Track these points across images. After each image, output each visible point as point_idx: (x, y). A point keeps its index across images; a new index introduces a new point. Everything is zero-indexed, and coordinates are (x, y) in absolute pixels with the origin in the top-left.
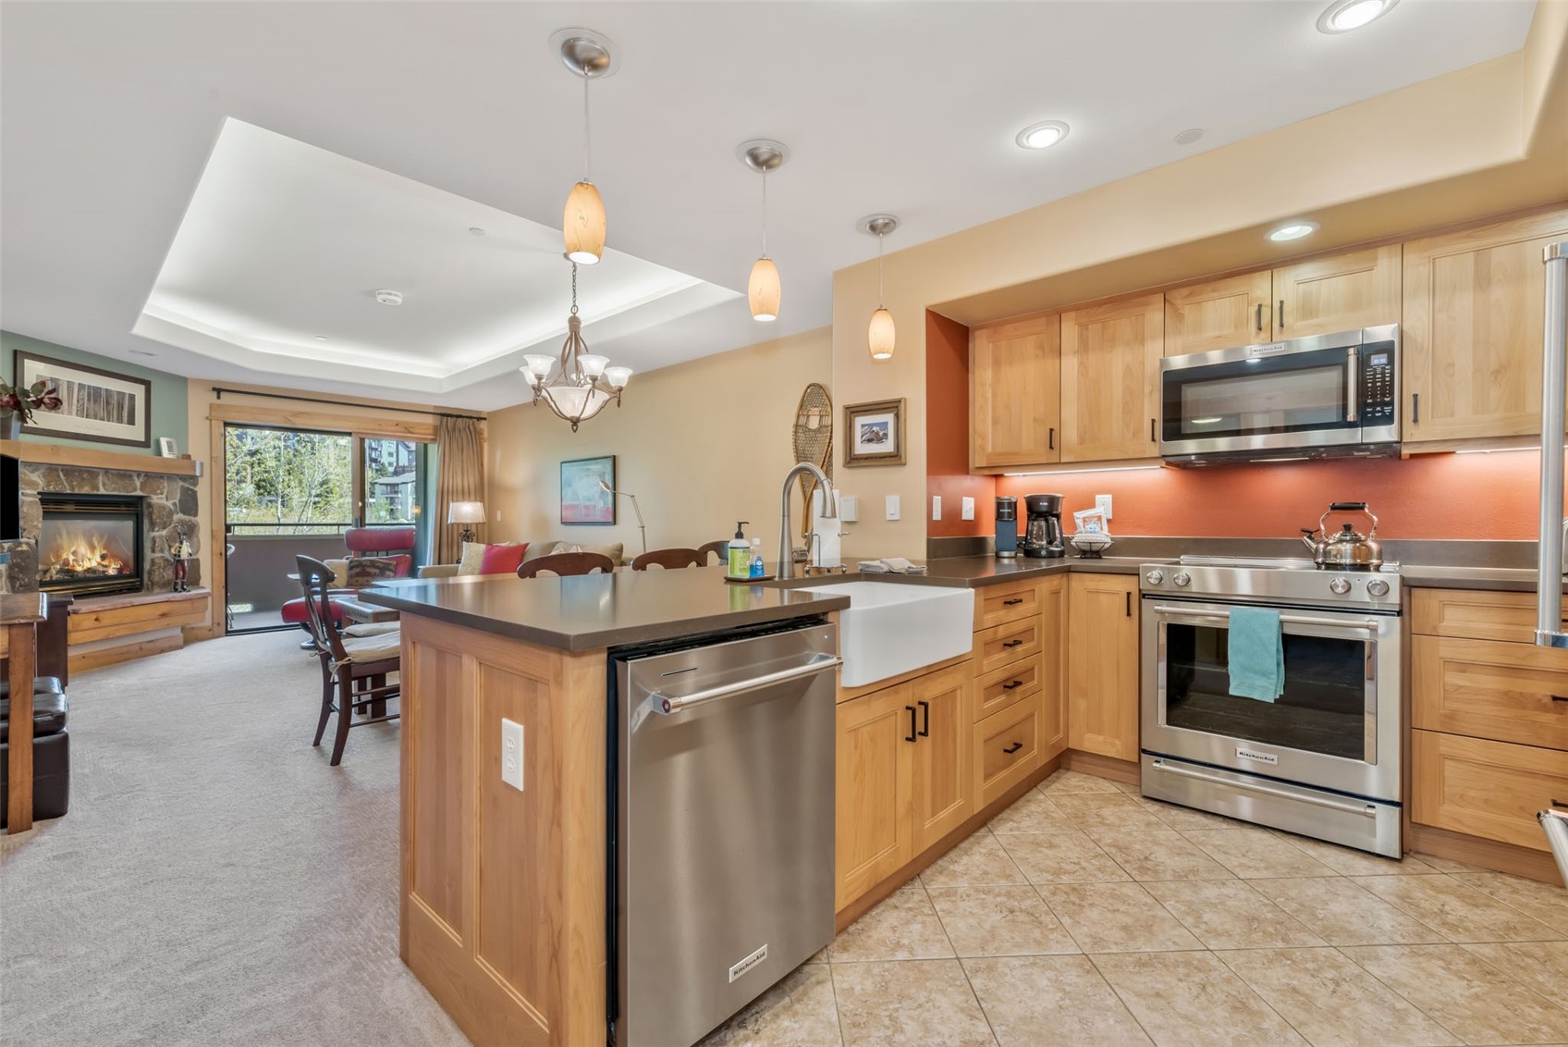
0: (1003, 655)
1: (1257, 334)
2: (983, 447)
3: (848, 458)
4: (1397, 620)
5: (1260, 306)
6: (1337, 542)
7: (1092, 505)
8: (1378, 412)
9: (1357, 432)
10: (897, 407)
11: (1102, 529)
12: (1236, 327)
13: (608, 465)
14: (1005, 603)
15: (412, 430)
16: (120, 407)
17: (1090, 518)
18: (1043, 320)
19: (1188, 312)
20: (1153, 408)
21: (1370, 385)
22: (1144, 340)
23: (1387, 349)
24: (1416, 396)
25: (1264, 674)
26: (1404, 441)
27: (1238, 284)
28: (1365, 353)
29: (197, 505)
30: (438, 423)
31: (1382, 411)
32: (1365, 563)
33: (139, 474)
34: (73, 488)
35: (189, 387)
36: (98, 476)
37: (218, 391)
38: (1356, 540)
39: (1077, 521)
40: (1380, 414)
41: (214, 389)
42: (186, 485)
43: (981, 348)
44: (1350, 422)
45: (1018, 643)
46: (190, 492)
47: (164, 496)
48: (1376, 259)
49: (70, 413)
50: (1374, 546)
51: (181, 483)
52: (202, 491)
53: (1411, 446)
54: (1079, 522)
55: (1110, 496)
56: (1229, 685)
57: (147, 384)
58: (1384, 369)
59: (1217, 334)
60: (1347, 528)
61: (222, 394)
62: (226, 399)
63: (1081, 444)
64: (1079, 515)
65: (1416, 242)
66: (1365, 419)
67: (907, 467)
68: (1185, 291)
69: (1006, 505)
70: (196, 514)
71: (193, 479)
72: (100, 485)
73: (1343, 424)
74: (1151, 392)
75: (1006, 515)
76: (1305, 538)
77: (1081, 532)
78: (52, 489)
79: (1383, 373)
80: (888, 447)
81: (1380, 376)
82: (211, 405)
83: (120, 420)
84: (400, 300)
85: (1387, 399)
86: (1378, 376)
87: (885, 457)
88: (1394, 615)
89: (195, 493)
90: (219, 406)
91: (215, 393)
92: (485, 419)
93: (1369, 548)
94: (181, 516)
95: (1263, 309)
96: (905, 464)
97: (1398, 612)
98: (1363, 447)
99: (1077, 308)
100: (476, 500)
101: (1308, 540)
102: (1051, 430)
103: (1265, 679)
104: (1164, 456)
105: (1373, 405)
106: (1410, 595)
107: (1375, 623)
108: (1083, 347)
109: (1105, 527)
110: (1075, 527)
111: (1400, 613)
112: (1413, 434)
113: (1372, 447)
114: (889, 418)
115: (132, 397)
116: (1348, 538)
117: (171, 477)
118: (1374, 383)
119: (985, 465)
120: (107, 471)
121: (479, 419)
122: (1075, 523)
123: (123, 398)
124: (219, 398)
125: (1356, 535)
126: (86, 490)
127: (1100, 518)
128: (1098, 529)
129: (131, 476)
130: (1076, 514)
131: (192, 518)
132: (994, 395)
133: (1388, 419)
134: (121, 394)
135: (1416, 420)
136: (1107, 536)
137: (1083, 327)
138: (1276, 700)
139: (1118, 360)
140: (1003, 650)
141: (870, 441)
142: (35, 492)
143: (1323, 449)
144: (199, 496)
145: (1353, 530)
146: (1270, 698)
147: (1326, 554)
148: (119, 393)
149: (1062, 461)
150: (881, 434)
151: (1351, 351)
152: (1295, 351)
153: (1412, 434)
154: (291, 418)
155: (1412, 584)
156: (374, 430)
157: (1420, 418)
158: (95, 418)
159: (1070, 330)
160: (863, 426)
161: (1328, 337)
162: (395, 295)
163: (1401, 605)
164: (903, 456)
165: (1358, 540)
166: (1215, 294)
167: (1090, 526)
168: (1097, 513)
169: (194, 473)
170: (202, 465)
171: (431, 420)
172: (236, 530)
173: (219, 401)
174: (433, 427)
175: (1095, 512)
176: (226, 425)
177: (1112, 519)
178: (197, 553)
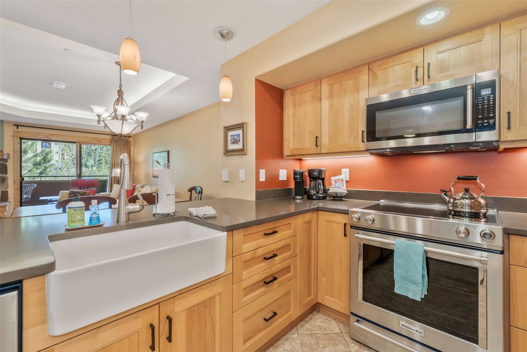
0: (262, 264)
1: (416, 83)
2: (288, 146)
3: (226, 152)
4: (500, 256)
5: (417, 67)
6: (461, 199)
7: (340, 174)
8: (486, 123)
9: (473, 134)
10: (243, 127)
11: (343, 186)
12: (404, 80)
13: (166, 154)
14: (265, 234)
15: (101, 141)
17: (338, 180)
18: (314, 84)
19: (380, 73)
20: (362, 126)
21: (480, 107)
22: (359, 90)
23: (491, 85)
24: (509, 113)
25: (414, 283)
26: (501, 140)
27: (406, 57)
28: (477, 88)
29: (7, 170)
30: (111, 138)
31: (489, 123)
32: (477, 212)
35: (5, 125)
37: (17, 126)
38: (472, 198)
39: (332, 181)
40: (487, 124)
41: (15, 125)
42: (2, 162)
43: (288, 99)
44: (468, 129)
45: (275, 255)
46: (3, 165)
48: (484, 34)
50: (482, 201)
52: (10, 165)
53: (506, 143)
54: (333, 182)
55: (348, 170)
56: (394, 286)
58: (489, 97)
59: (395, 84)
60: (467, 190)
61: (19, 127)
62: (21, 129)
63: (330, 144)
64: (333, 179)
65: (509, 20)
66: (478, 127)
67: (247, 156)
68: (379, 63)
69: (298, 174)
70: (6, 173)
71: (6, 160)
73: (465, 130)
74: (362, 117)
75: (298, 179)
76: (443, 194)
77: (333, 188)
79: (489, 100)
80: (239, 146)
81: (487, 101)
82: (14, 131)
84: (64, 86)
85: (491, 115)
86: (485, 101)
87: (239, 151)
88: (498, 253)
89: (6, 166)
90: (17, 131)
91: (16, 127)
92: (131, 137)
93: (480, 203)
95: (419, 69)
96: (247, 154)
97: (501, 252)
98: (475, 144)
99: (328, 77)
101: (445, 196)
102: (317, 137)
103: (415, 286)
104: (368, 150)
105: (483, 119)
106: (509, 239)
107: (486, 259)
108: (331, 96)
109: (345, 185)
110: (331, 184)
111: (502, 252)
112: (508, 136)
113: (481, 144)
114: (240, 132)
116: (467, 196)
118: (483, 105)
119: (289, 155)
121: (129, 137)
122: (331, 182)
124: (17, 128)
125: (472, 195)
127: (342, 180)
128: (341, 186)
130: (332, 178)
131: (4, 175)
132: (294, 122)
133: (492, 127)
135: (509, 128)
136: (345, 190)
137: (331, 85)
138: (422, 299)
139: (347, 101)
140: (262, 262)
141: (234, 143)
143: (453, 146)
144: (8, 166)
145: (470, 192)
146: (418, 298)
147: (455, 205)
149: (322, 152)
150: (238, 139)
151: (469, 87)
152: (438, 89)
153: (506, 137)
154: (49, 136)
155: (510, 232)
156: (85, 141)
157: (512, 126)
159: (325, 88)
160: (231, 136)
161: (456, 80)
162: (61, 84)
163: (503, 248)
164: (245, 150)
165: (473, 198)
166: (394, 63)
167: (337, 184)
168: (342, 178)
169: (5, 157)
170: (8, 154)
171: (109, 137)
172: (26, 179)
173: (17, 130)
174: (109, 140)
175: (341, 177)
176: (21, 139)
177: (348, 181)
178: (7, 188)
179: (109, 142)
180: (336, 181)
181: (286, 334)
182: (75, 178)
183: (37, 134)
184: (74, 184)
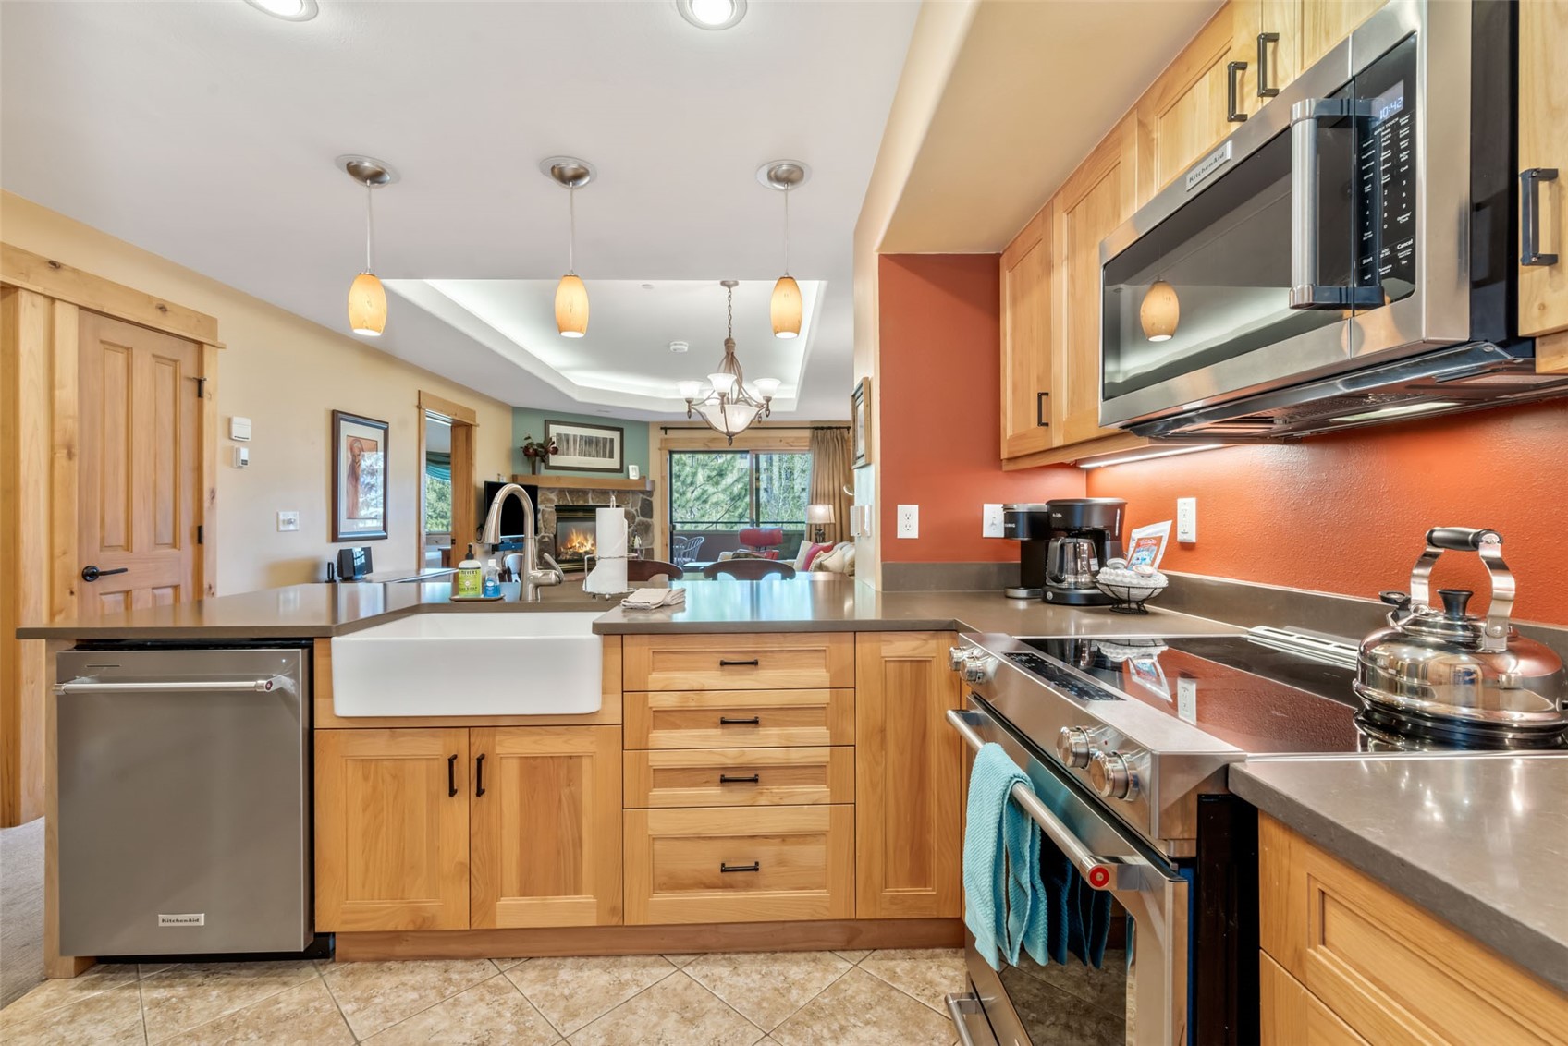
7: (1170, 515)
9: (1341, 331)
10: (864, 390)
11: (1153, 562)
16: (605, 447)
17: (1147, 540)
29: (652, 511)
30: (811, 436)
33: (613, 491)
34: (573, 501)
35: (650, 429)
36: (587, 494)
37: (665, 429)
41: (662, 428)
42: (645, 497)
46: (648, 502)
47: (630, 505)
49: (575, 455)
51: (641, 496)
52: (657, 501)
55: (1197, 502)
57: (621, 430)
61: (668, 431)
62: (671, 434)
64: (1137, 534)
70: (651, 517)
71: (650, 493)
72: (590, 500)
76: (1389, 615)
77: (1112, 566)
78: (561, 503)
82: (662, 440)
83: (604, 456)
84: (686, 348)
89: (651, 503)
90: (666, 439)
91: (663, 431)
94: (641, 518)
100: (824, 503)
102: (1042, 395)
109: (1163, 557)
112: (1545, 304)
115: (612, 440)
117: (634, 492)
120: (593, 490)
123: (606, 442)
124: (666, 433)
126: (581, 503)
127: (1159, 540)
128: (1148, 561)
129: (608, 493)
130: (1135, 533)
131: (649, 520)
134: (605, 439)
140: (717, 726)
142: (553, 506)
144: (654, 504)
148: (603, 438)
153: (1542, 308)
158: (589, 456)
162: (681, 345)
167: (1140, 553)
168: (1158, 532)
169: (648, 488)
170: (653, 482)
171: (807, 433)
172: (678, 527)
173: (666, 436)
174: (808, 440)
175: (1157, 529)
176: (671, 453)
177: (1194, 544)
178: (651, 544)
179: (807, 444)
180: (1142, 543)
181: (830, 951)
182: (748, 526)
183: (692, 440)
184: (746, 539)
